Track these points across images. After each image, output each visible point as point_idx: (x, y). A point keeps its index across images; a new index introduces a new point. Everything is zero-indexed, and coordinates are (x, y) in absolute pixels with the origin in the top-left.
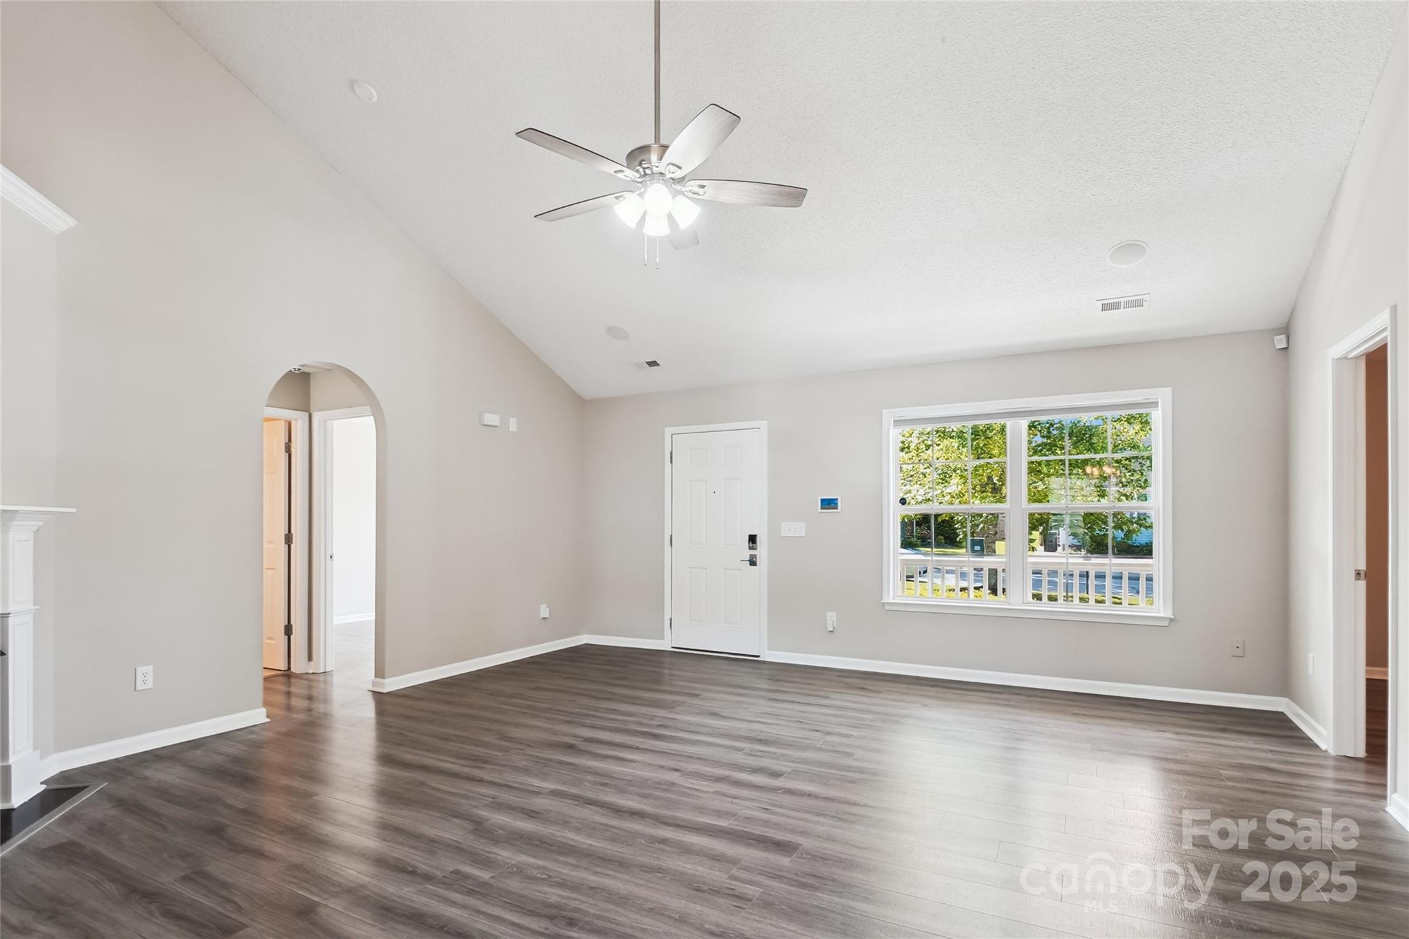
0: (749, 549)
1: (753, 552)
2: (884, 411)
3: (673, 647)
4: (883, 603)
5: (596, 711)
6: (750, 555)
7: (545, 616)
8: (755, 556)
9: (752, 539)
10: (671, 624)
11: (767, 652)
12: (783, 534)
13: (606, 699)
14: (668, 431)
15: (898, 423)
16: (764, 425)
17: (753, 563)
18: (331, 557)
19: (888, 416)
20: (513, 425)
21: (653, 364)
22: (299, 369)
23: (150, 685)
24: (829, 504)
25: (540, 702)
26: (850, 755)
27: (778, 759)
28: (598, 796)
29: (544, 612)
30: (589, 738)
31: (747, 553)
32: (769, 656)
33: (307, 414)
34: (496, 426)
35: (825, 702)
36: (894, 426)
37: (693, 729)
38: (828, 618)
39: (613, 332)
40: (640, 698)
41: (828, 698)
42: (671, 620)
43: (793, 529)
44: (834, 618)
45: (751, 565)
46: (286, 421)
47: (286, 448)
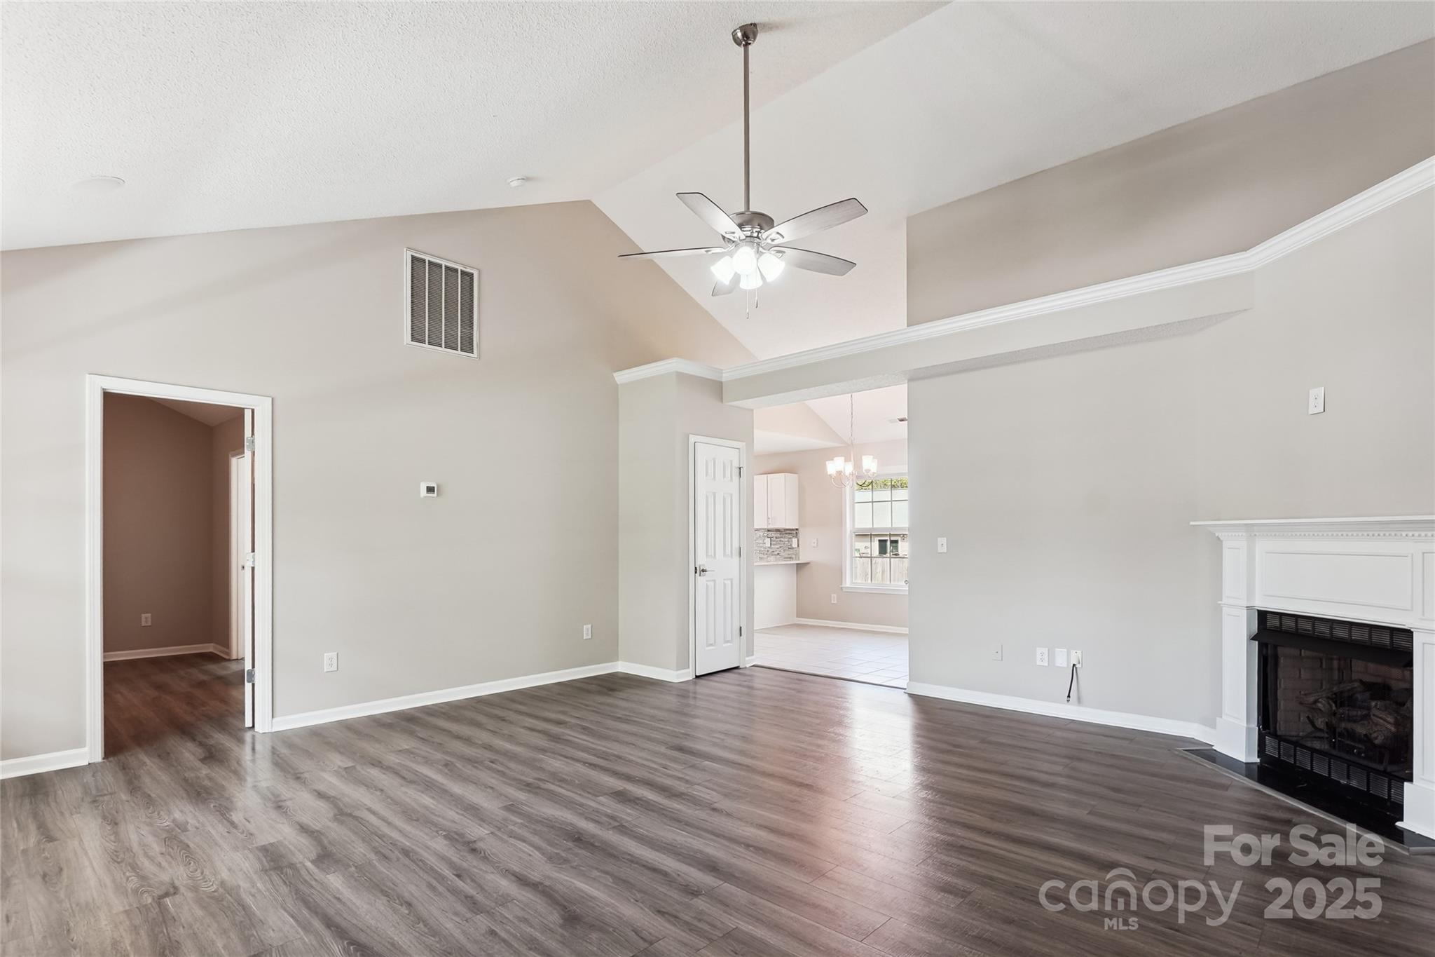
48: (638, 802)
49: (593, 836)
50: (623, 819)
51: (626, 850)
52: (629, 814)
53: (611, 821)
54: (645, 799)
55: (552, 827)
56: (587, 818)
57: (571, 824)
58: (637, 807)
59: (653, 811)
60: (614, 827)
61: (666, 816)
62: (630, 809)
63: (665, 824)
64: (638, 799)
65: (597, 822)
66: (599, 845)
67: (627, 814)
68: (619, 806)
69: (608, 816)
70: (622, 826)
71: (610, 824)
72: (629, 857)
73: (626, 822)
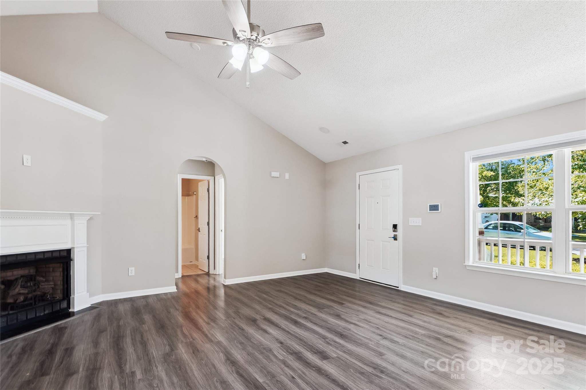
0: (393, 232)
1: (395, 233)
2: (465, 153)
3: (360, 278)
4: (466, 266)
5: (287, 305)
6: (394, 235)
7: (304, 259)
8: (396, 235)
9: (395, 226)
10: (359, 267)
11: (402, 286)
12: (410, 224)
13: (300, 300)
14: (358, 174)
15: (475, 159)
16: (400, 167)
17: (395, 238)
18: (221, 231)
19: (468, 155)
20: (287, 176)
21: (345, 143)
22: (207, 161)
23: (133, 274)
24: (434, 208)
25: (271, 297)
26: (381, 354)
27: (337, 348)
28: (231, 349)
29: (303, 257)
30: (268, 318)
31: (392, 234)
32: (403, 288)
33: (214, 177)
34: (278, 177)
35: (407, 318)
36: (472, 161)
37: (318, 321)
38: (434, 271)
39: (322, 129)
40: (313, 301)
41: (411, 316)
42: (359, 264)
43: (416, 221)
44: (437, 271)
45: (394, 240)
46: (207, 180)
47: (207, 190)
48: (316, 351)
49: (336, 336)
50: (324, 342)
51: (323, 330)
52: (321, 344)
53: (330, 342)
54: (312, 353)
55: (354, 341)
56: (340, 344)
57: (346, 342)
58: (317, 348)
59: (310, 345)
60: (327, 338)
61: (305, 342)
62: (320, 347)
63: (306, 338)
64: (316, 353)
65: (335, 342)
66: (333, 332)
67: (321, 345)
68: (325, 349)
69: (331, 345)
70: (324, 339)
71: (330, 340)
72: (323, 327)
73: (323, 340)
